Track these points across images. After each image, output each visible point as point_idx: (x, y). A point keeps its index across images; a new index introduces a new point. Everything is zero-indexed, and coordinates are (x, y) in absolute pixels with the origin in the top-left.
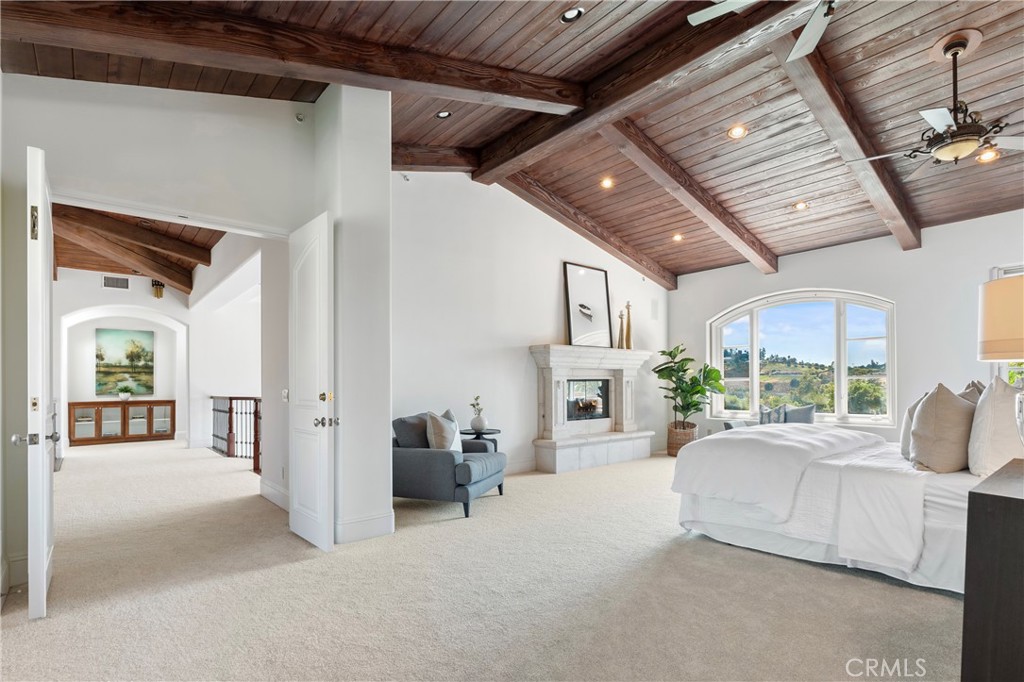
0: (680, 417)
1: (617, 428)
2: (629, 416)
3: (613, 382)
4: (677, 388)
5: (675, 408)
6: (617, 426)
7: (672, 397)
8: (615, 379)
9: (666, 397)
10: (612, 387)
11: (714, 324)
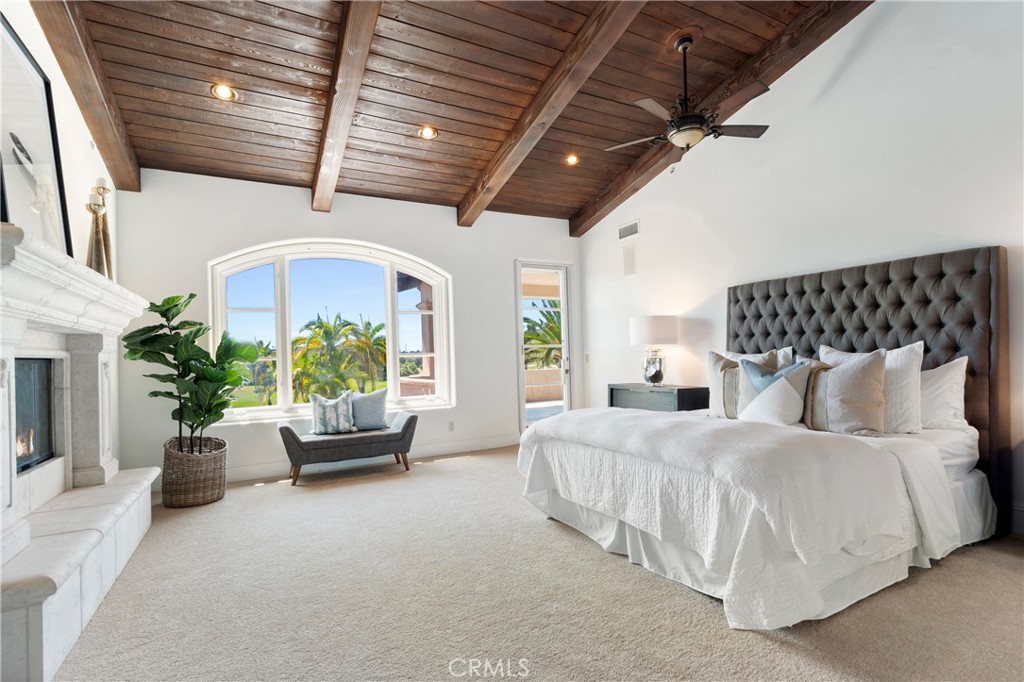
1: (82, 479)
2: (107, 447)
3: (67, 366)
4: (182, 375)
5: (179, 415)
6: (79, 474)
7: (169, 395)
8: (71, 356)
9: (155, 394)
10: (64, 378)
11: (219, 269)
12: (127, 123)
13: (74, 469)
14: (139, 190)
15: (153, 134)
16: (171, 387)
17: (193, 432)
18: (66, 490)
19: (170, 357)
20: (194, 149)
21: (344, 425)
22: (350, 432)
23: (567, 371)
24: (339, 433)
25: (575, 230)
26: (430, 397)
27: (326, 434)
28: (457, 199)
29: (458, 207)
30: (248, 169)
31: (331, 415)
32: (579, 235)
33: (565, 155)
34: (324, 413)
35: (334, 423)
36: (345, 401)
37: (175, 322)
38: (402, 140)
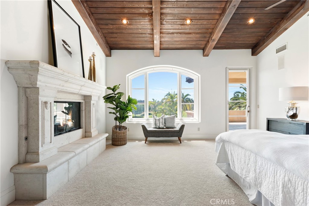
0: (118, 124)
1: (87, 135)
2: (94, 126)
3: (84, 104)
4: (117, 108)
5: (116, 119)
6: (86, 134)
7: (114, 113)
8: (85, 102)
9: (110, 113)
10: (83, 107)
11: (130, 77)
12: (105, 37)
13: (85, 132)
14: (111, 56)
15: (112, 39)
16: (114, 111)
17: (120, 124)
18: (83, 138)
19: (114, 103)
20: (122, 42)
21: (161, 126)
22: (163, 128)
23: (248, 111)
24: (160, 128)
25: (254, 53)
26: (191, 118)
27: (156, 128)
28: (203, 46)
29: (204, 49)
30: (136, 46)
31: (157, 122)
32: (256, 55)
33: (248, 19)
34: (156, 121)
35: (158, 125)
36: (162, 118)
37: (116, 93)
38: (180, 27)
